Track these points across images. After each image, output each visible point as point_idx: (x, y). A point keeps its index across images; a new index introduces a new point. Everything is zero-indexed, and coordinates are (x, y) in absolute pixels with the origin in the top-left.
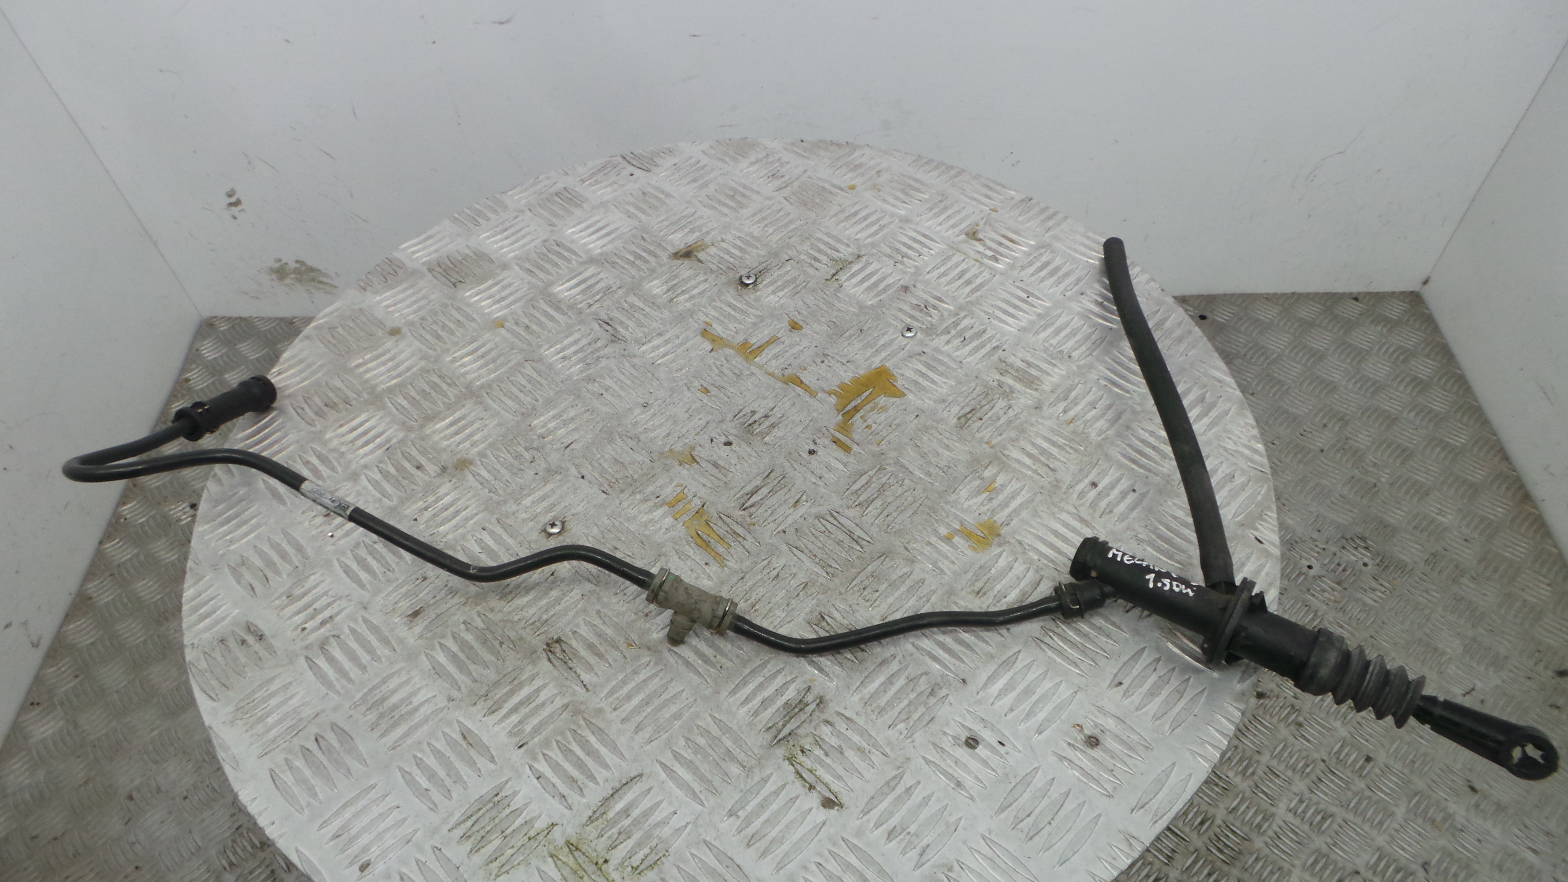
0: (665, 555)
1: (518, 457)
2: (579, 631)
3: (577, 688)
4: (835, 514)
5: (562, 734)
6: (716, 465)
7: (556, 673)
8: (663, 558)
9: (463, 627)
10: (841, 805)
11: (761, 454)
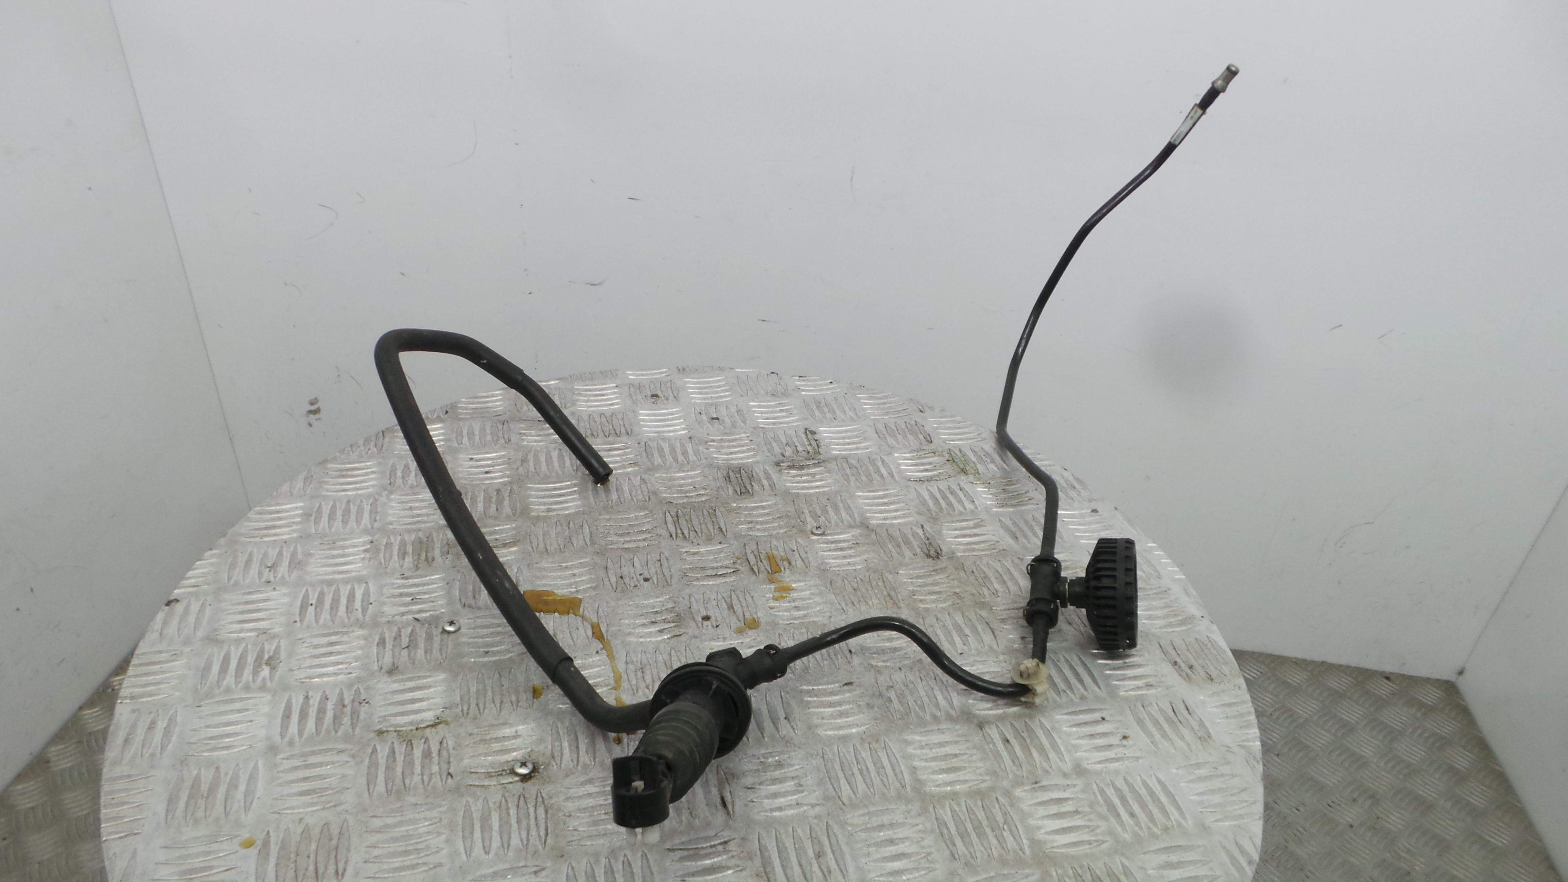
0: (820, 569)
1: (901, 697)
2: (912, 555)
3: (929, 529)
4: (674, 536)
5: (950, 515)
6: (731, 607)
7: (940, 542)
8: (822, 568)
9: (1000, 594)
10: (806, 429)
11: (687, 597)
